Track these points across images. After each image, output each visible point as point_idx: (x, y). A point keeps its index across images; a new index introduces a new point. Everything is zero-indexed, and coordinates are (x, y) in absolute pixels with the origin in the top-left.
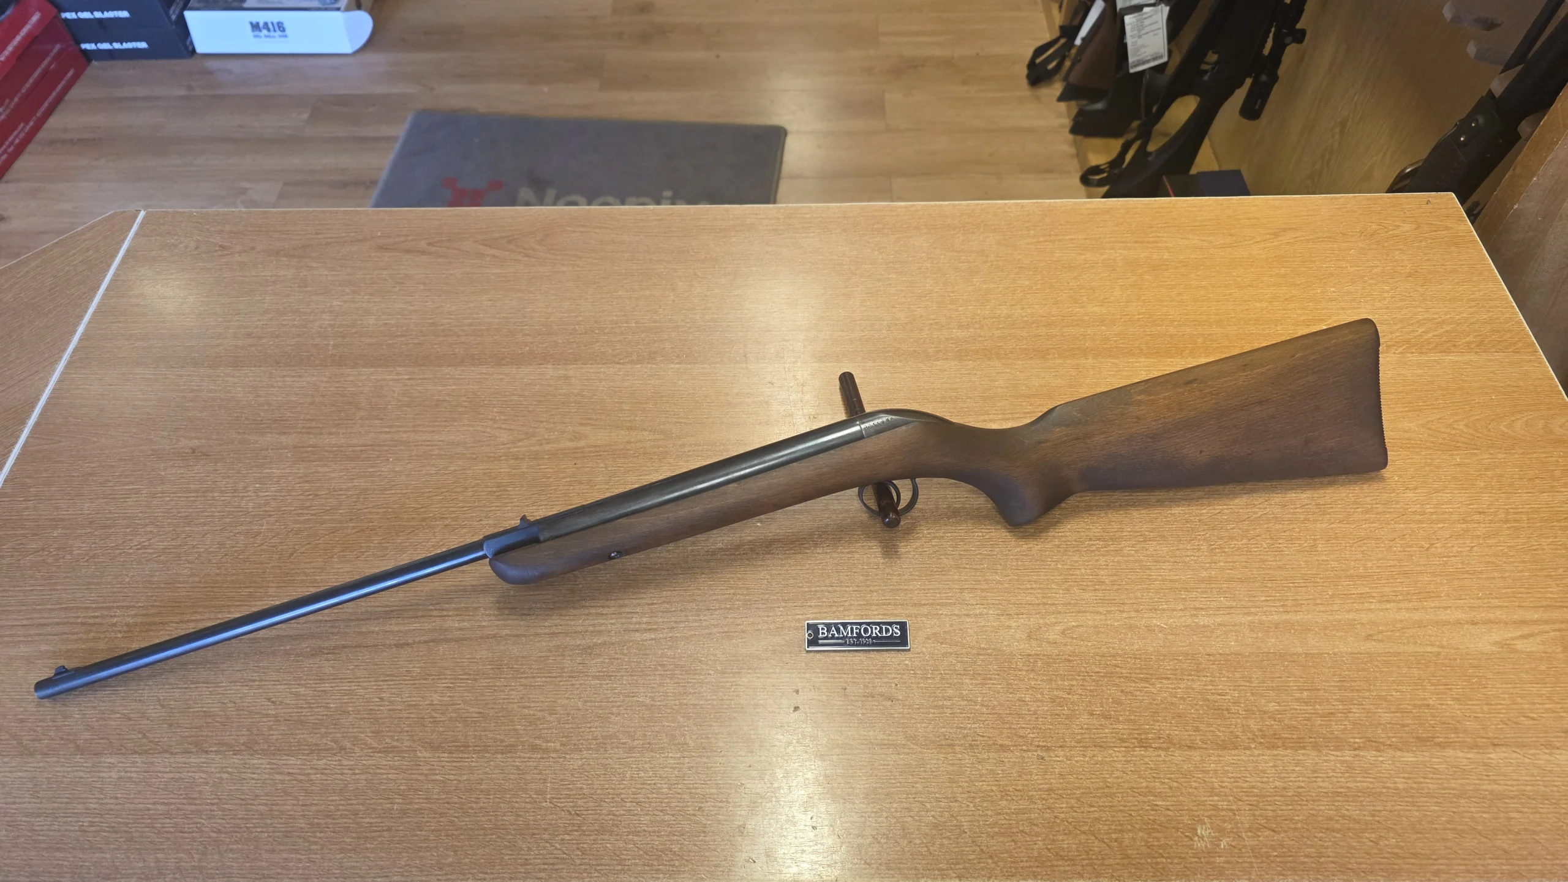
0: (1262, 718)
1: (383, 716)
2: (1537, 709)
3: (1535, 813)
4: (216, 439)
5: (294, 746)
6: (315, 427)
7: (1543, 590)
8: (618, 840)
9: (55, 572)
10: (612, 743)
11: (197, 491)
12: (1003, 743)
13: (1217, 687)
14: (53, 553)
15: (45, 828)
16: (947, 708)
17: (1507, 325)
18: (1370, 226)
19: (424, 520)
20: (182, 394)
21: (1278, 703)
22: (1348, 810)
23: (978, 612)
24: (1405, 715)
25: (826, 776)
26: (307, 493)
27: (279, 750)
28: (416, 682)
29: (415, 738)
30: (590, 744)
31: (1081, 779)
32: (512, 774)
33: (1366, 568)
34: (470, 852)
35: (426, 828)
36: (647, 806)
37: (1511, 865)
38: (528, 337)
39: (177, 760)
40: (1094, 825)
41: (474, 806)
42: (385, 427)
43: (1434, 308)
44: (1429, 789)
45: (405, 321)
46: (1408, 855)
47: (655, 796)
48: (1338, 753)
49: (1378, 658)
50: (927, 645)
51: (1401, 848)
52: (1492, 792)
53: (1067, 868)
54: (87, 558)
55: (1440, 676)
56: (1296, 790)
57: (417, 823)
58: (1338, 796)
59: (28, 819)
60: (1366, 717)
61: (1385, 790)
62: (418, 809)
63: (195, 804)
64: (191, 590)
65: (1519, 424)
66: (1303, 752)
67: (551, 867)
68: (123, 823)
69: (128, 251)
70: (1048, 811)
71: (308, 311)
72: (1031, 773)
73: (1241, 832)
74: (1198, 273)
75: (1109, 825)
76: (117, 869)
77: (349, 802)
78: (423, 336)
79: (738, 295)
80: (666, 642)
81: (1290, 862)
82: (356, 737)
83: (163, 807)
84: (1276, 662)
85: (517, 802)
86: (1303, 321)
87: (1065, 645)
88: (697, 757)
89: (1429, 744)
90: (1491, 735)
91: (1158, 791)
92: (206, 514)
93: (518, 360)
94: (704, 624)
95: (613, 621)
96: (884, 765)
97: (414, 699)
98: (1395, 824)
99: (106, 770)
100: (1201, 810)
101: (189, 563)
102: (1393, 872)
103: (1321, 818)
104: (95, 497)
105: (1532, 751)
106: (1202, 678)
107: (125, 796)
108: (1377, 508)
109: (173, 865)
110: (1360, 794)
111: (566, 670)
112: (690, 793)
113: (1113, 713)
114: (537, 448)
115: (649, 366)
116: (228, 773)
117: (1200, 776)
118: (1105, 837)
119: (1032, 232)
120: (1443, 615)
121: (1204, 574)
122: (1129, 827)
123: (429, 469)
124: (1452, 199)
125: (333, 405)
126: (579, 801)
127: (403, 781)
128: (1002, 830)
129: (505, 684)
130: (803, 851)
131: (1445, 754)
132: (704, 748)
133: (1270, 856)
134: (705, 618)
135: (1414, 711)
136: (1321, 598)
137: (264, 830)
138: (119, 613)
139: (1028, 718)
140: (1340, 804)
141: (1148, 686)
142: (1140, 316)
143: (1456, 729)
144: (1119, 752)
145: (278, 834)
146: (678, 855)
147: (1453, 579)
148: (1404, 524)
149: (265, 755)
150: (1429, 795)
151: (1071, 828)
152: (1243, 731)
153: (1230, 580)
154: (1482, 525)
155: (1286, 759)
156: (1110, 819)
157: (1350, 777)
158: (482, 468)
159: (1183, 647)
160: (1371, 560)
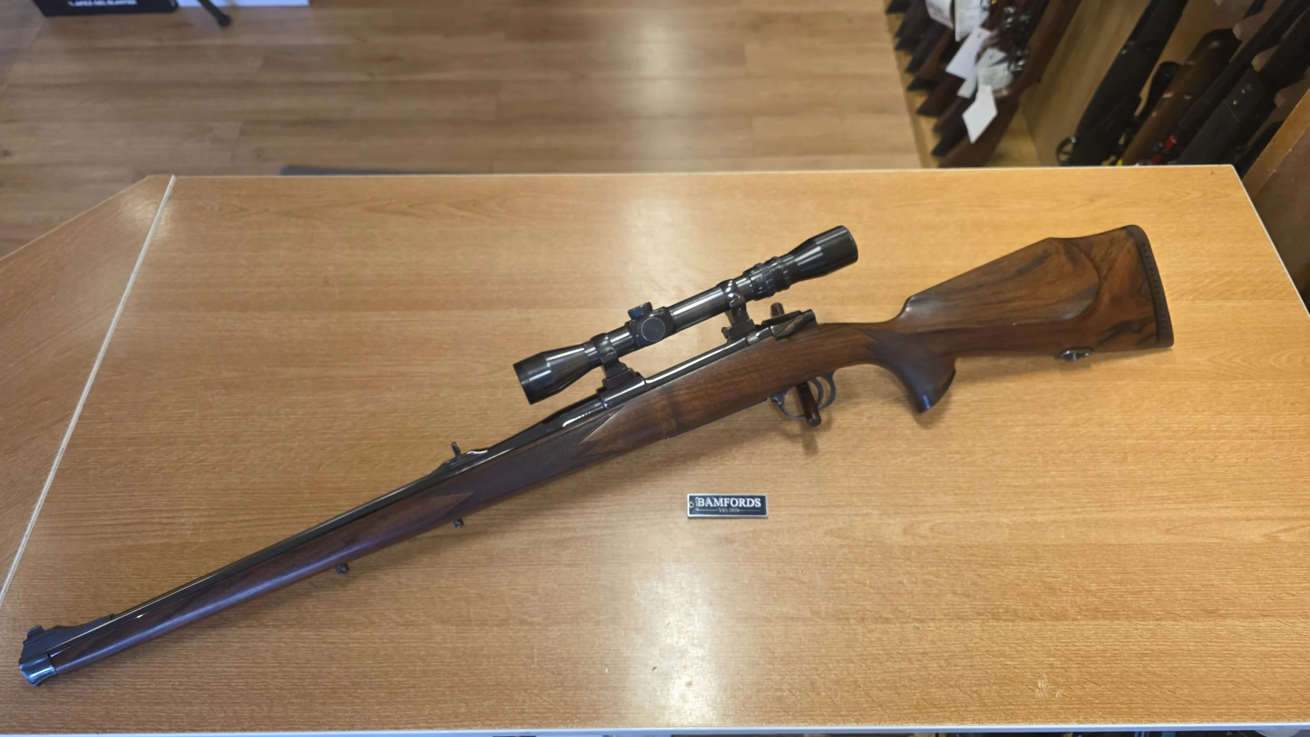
0: (1086, 596)
1: (402, 597)
2: (1298, 587)
3: (1294, 668)
4: (251, 372)
5: (335, 621)
6: (330, 361)
8: (591, 694)
9: (131, 482)
10: (583, 618)
12: (887, 616)
13: (1053, 571)
14: (130, 466)
15: (145, 687)
16: (843, 589)
17: (1275, 278)
18: (1167, 193)
19: (423, 437)
20: (220, 334)
21: (1098, 583)
22: (1152, 667)
23: (864, 512)
24: (1196, 592)
26: (328, 416)
27: (323, 624)
29: (428, 614)
30: (566, 618)
31: (948, 644)
32: (507, 642)
33: (1165, 476)
34: (477, 704)
36: (614, 667)
37: (1276, 709)
38: (496, 286)
39: (244, 632)
40: (959, 680)
41: (479, 667)
42: (386, 361)
43: (1218, 262)
44: (1214, 650)
45: (396, 272)
46: (1198, 702)
47: (619, 659)
48: (1145, 623)
49: (1175, 548)
50: (825, 539)
51: (1191, 696)
52: (1261, 653)
53: (940, 714)
54: (156, 469)
55: (1223, 562)
56: (1112, 652)
57: (435, 681)
58: (1144, 656)
59: (131, 680)
60: (1166, 594)
61: (1180, 652)
62: (434, 671)
63: (261, 668)
64: (241, 495)
65: (1283, 359)
66: (1118, 622)
67: (541, 715)
68: (206, 683)
70: (923, 669)
71: (316, 263)
72: (909, 641)
73: (1071, 685)
75: (970, 680)
76: (204, 718)
77: (381, 665)
78: (410, 285)
81: (1109, 708)
82: (382, 614)
83: (235, 670)
84: (1095, 551)
85: (512, 665)
87: (933, 538)
89: (1213, 615)
90: (1260, 608)
91: (1007, 653)
92: (248, 433)
93: (489, 305)
95: (577, 520)
96: (795, 634)
97: (426, 583)
98: (1187, 678)
100: (1041, 668)
101: (239, 473)
102: (1186, 715)
103: (1131, 674)
104: (158, 419)
105: (1292, 620)
106: (1039, 564)
107: (205, 661)
108: (1173, 427)
109: (247, 715)
110: (1161, 655)
111: (543, 559)
113: (971, 592)
116: (284, 642)
117: (1039, 641)
118: (967, 689)
119: (897, 197)
120: (1224, 513)
121: (1040, 481)
122: (986, 682)
123: (423, 395)
124: (1232, 170)
125: (343, 343)
126: (561, 665)
127: (422, 648)
128: (889, 685)
129: (496, 571)
131: (1225, 623)
133: (1093, 703)
135: (1203, 589)
136: (1130, 500)
137: (317, 687)
138: (186, 514)
139: (906, 597)
140: (1146, 662)
141: (998, 570)
143: (1234, 603)
144: (977, 623)
145: (327, 690)
147: (1232, 485)
148: (1194, 440)
149: (313, 628)
150: (1214, 655)
151: (941, 683)
152: (1072, 606)
153: (1060, 485)
154: (1255, 441)
155: (1105, 627)
156: (971, 675)
157: (1153, 641)
158: (466, 395)
159: (1024, 539)
160: (1169, 469)
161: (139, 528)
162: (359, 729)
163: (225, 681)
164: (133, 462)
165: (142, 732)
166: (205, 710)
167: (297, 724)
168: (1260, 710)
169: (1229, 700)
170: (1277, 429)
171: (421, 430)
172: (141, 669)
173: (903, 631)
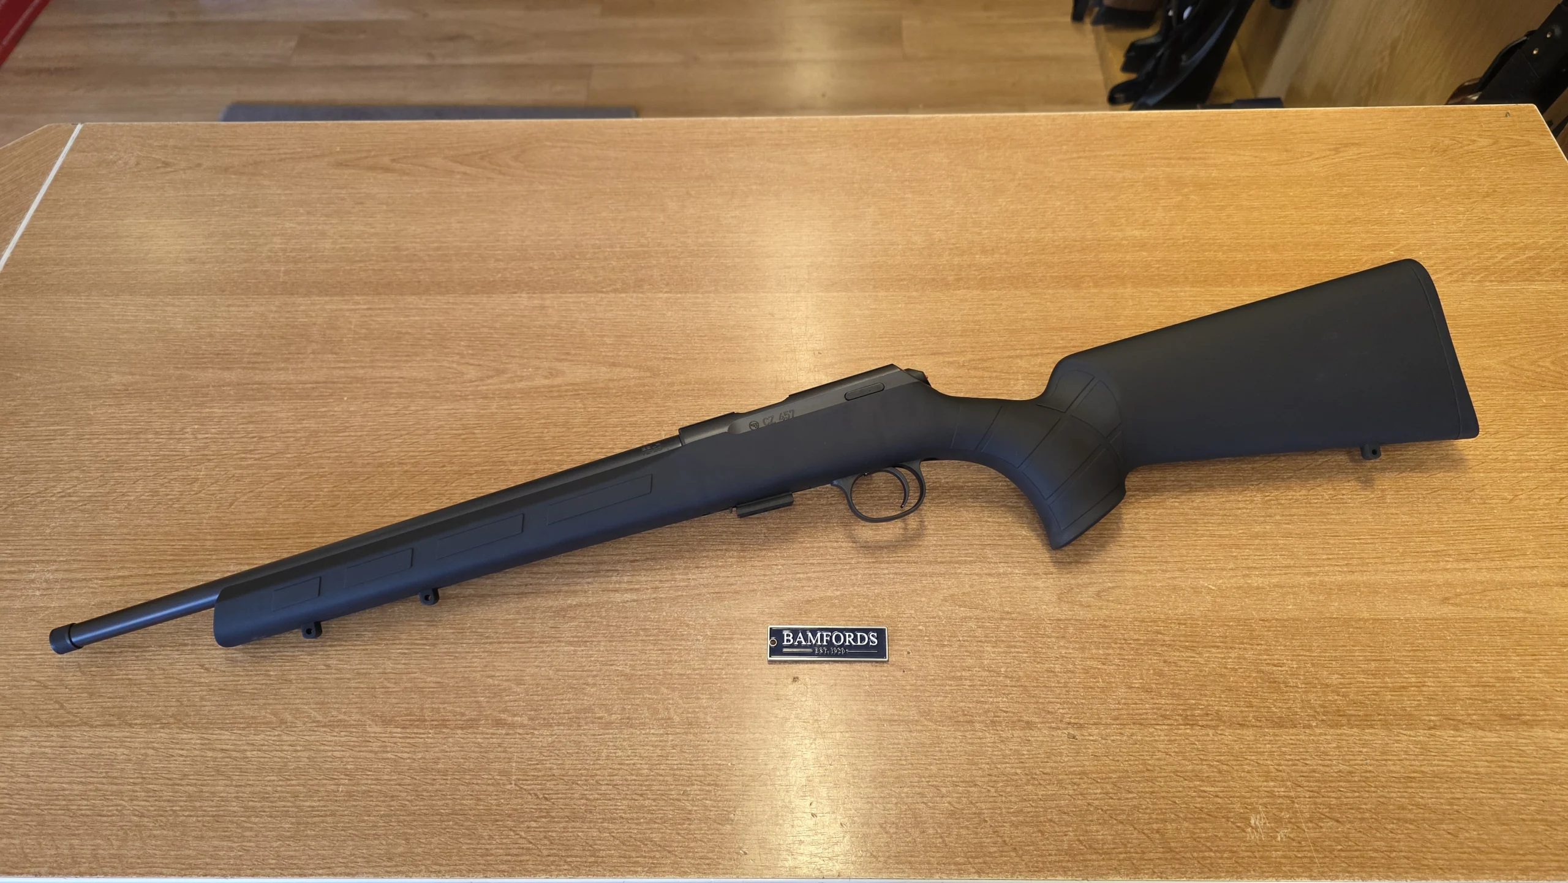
0: (1324, 692)
1: (329, 686)
4: (153, 375)
5: (228, 719)
6: (262, 362)
8: (591, 828)
10: (586, 718)
11: (129, 432)
12: (1030, 719)
13: (1273, 657)
16: (966, 680)
18: (1443, 141)
19: (381, 465)
20: (117, 325)
21: (1342, 675)
22: (1422, 798)
23: (1001, 571)
24: (1487, 689)
25: (828, 756)
26: (251, 435)
27: (211, 724)
28: (368, 647)
29: (364, 710)
30: (563, 718)
31: (1118, 761)
32: (474, 752)
33: (1441, 523)
34: (423, 841)
36: (625, 788)
38: (501, 263)
39: (98, 734)
40: (1133, 814)
41: (430, 788)
42: (339, 362)
43: (1515, 231)
44: (1516, 774)
45: (365, 245)
46: (1492, 850)
47: (634, 777)
48: (1412, 733)
49: (1457, 625)
50: (944, 608)
51: (1482, 841)
53: (1102, 863)
54: (5, 506)
55: (1527, 646)
56: (1363, 774)
57: (364, 807)
58: (1411, 782)
60: (1442, 691)
61: (1464, 775)
62: (364, 792)
63: (116, 784)
64: (118, 542)
66: (1371, 731)
67: (515, 858)
68: (36, 805)
69: (61, 168)
70: (1080, 797)
71: (258, 233)
72: (1061, 754)
73: (1301, 822)
74: (1251, 193)
75: (1150, 814)
76: (26, 856)
77: (289, 782)
78: (383, 261)
79: (735, 217)
80: (649, 604)
81: (1357, 857)
82: (297, 709)
83: (80, 787)
84: (1338, 629)
85: (477, 784)
86: (1368, 246)
87: (1100, 608)
88: (683, 734)
89: (1514, 722)
91: (1206, 775)
92: (140, 458)
93: (489, 287)
94: (693, 583)
95: (589, 580)
96: (894, 744)
97: (365, 666)
98: (1476, 814)
99: (18, 744)
100: (1255, 797)
101: (118, 512)
102: (1474, 869)
103: (1391, 807)
104: (16, 438)
106: (1255, 647)
107: (38, 774)
109: (89, 852)
110: (1436, 780)
111: (536, 635)
112: (674, 775)
113: (1154, 686)
114: (509, 386)
115: (635, 295)
116: (153, 748)
117: (1253, 758)
118: (1145, 827)
119: (1065, 148)
120: (1528, 576)
121: (1258, 529)
122: (1173, 816)
123: (386, 408)
124: (1534, 111)
125: (282, 338)
126: (548, 783)
127: (350, 759)
128: (1028, 820)
129: (467, 650)
130: (801, 842)
131: (1532, 734)
132: (690, 724)
133: (1334, 850)
134: (694, 577)
135: (1498, 685)
136: (1388, 556)
137: (192, 814)
138: (38, 567)
139: (1058, 691)
140: (1413, 790)
141: (1194, 655)
142: (1186, 241)
143: (1545, 705)
144: (1161, 730)
145: (208, 818)
146: (660, 846)
147: (1541, 535)
148: (1484, 472)
149: (196, 728)
150: (1516, 781)
151: (1106, 817)
152: (1303, 707)
153: (1287, 535)
155: (1351, 739)
156: (1151, 806)
157: (1424, 760)
158: (446, 407)
159: (1233, 611)
160: (1447, 514)
162: (247, 876)
163: (64, 803)
166: (28, 844)
167: (158, 867)
169: (1539, 849)
171: (380, 454)
173: (1052, 741)
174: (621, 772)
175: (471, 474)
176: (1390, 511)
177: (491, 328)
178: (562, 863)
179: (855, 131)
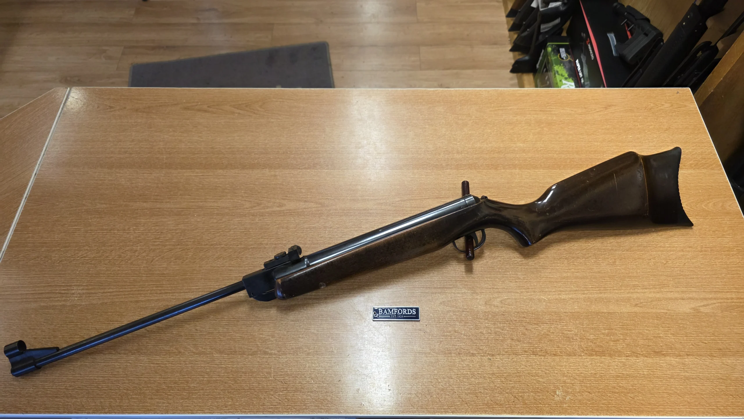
0: (587, 342)
1: (197, 338)
3: (703, 386)
4: (114, 205)
5: (158, 351)
6: (159, 199)
7: (715, 284)
8: (303, 395)
9: (44, 268)
10: (300, 351)
11: (106, 230)
12: (473, 352)
13: (569, 328)
14: (43, 259)
15: (50, 387)
16: (449, 336)
17: (709, 156)
18: (650, 105)
19: (212, 245)
20: (97, 182)
21: (594, 335)
22: (622, 384)
23: (463, 292)
24: (650, 341)
25: (395, 367)
26: (158, 231)
27: (152, 353)
29: (212, 348)
30: (290, 351)
31: (507, 369)
32: (256, 364)
33: (637, 273)
34: (238, 400)
35: (219, 389)
36: (316, 379)
38: (257, 155)
39: (107, 357)
40: (512, 390)
41: (240, 379)
42: (192, 199)
44: (658, 374)
45: (199, 146)
46: (646, 404)
47: (319, 375)
48: (620, 358)
49: (640, 315)
50: (440, 307)
51: (643, 400)
52: (685, 376)
53: (499, 409)
54: (58, 262)
55: (666, 323)
56: (600, 374)
57: (215, 386)
58: (618, 377)
59: (42, 383)
60: (633, 342)
61: (638, 375)
62: (214, 380)
63: (116, 377)
64: (107, 277)
65: (711, 204)
66: (604, 357)
67: (274, 406)
68: (85, 385)
70: (492, 383)
71: (153, 140)
72: (485, 366)
73: (575, 393)
74: (569, 127)
75: (518, 390)
76: (83, 406)
77: (184, 377)
78: (207, 154)
82: (185, 347)
83: (101, 378)
84: (594, 316)
85: (258, 377)
87: (502, 307)
88: (338, 357)
89: (659, 354)
90: (686, 350)
91: (540, 374)
92: (112, 241)
93: (253, 167)
96: (420, 362)
97: (211, 330)
98: (642, 390)
100: (559, 383)
101: (105, 265)
103: (610, 387)
104: (60, 232)
105: (704, 358)
106: (561, 323)
107: (84, 373)
109: (108, 404)
110: (628, 377)
112: (335, 374)
113: (522, 339)
114: (263, 211)
115: (313, 170)
116: (129, 363)
117: (559, 368)
118: (516, 395)
119: (493, 105)
120: (669, 295)
121: (565, 275)
122: (527, 391)
123: (212, 220)
124: (689, 91)
125: (167, 188)
126: (287, 378)
127: (208, 368)
128: (472, 392)
130: (385, 400)
131: (665, 359)
132: (341, 354)
133: (587, 404)
135: (654, 339)
136: (615, 287)
137: (147, 389)
138: (75, 288)
139: (484, 341)
140: (619, 381)
141: (537, 326)
142: (542, 149)
143: (672, 347)
144: (524, 357)
145: (153, 391)
147: (675, 278)
148: (655, 252)
149: (146, 355)
150: (658, 377)
151: (502, 391)
152: (579, 348)
153: (576, 278)
154: (690, 253)
155: (596, 360)
156: (519, 387)
157: (624, 369)
158: (237, 220)
159: (554, 309)
160: (639, 269)
161: (47, 295)
162: (171, 413)
164: (45, 257)
165: (48, 414)
166: (83, 401)
167: (136, 410)
168: (682, 410)
169: (665, 403)
170: (703, 246)
171: (211, 240)
172: (47, 377)
173: (482, 361)
174: (314, 373)
175: (249, 249)
176: (617, 268)
177: (254, 184)
178: (293, 408)
179: (405, 96)
